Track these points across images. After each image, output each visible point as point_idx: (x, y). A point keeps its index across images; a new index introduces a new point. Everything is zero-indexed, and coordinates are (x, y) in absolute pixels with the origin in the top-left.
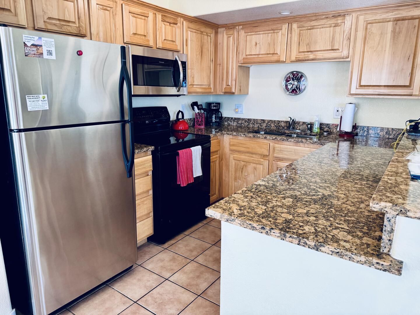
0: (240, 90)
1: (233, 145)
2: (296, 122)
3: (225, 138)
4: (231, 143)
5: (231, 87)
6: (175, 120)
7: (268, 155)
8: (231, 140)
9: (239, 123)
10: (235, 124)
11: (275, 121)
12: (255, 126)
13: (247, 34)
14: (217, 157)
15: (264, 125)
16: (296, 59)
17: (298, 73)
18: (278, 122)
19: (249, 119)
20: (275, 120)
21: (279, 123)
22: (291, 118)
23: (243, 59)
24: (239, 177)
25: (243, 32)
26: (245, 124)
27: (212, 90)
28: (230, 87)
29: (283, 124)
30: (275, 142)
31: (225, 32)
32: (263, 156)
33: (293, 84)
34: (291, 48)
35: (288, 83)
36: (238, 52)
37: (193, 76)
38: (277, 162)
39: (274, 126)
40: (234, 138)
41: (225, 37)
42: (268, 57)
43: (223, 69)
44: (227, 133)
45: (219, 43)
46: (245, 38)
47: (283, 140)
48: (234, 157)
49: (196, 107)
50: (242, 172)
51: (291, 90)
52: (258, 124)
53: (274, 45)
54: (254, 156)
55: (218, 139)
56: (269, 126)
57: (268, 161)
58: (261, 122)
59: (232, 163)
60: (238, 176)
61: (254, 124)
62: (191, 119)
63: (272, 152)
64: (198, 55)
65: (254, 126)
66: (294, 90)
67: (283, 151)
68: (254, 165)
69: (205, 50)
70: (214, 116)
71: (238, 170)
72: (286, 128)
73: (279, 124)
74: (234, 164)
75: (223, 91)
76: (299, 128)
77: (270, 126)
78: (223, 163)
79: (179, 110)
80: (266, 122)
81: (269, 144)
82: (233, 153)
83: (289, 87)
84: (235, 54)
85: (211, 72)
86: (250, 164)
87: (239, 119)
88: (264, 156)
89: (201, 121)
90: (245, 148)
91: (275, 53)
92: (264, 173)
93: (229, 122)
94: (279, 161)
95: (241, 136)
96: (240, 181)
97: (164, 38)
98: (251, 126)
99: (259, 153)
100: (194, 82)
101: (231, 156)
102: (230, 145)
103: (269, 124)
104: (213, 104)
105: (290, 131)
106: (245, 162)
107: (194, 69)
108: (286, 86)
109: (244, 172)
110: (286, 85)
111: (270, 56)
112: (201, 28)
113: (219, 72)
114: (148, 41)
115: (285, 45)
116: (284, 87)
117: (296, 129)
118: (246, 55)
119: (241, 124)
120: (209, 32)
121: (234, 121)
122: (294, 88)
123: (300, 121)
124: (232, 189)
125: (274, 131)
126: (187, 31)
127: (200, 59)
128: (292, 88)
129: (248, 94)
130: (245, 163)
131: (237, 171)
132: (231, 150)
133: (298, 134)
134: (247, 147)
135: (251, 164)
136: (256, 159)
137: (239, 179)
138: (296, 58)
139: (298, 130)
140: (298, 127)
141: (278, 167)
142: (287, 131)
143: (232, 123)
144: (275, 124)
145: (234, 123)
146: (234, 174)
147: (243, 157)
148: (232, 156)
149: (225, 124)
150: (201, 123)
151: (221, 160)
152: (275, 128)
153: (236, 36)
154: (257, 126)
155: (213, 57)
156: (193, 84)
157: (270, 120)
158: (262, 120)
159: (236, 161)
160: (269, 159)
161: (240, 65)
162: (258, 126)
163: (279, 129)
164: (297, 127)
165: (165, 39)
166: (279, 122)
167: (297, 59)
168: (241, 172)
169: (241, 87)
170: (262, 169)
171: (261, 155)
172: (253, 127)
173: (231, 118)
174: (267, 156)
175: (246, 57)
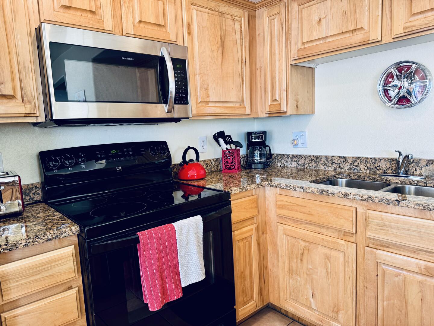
0: (297, 106)
1: (282, 207)
2: (412, 161)
3: (267, 192)
4: (279, 203)
5: (280, 103)
6: (179, 162)
7: (354, 232)
8: (279, 197)
9: (300, 163)
10: (293, 166)
11: (367, 158)
12: (330, 168)
13: (302, 6)
14: (252, 230)
15: (346, 166)
16: (405, 31)
17: (410, 64)
18: (373, 161)
19: (317, 157)
20: (366, 156)
21: (375, 163)
22: (400, 153)
23: (298, 51)
24: (296, 270)
25: (296, 4)
26: (311, 165)
27: (248, 111)
28: (278, 103)
29: (383, 165)
30: (368, 206)
31: (265, 13)
32: (343, 233)
33: (401, 87)
34: (391, 11)
35: (390, 85)
36: (289, 42)
37: (205, 87)
38: (375, 250)
39: (366, 168)
40: (283, 193)
41: (267, 20)
42: (344, 39)
43: (265, 75)
44: (269, 184)
45: (257, 34)
46: (300, 13)
47: (387, 204)
48: (284, 229)
49: (221, 140)
50: (302, 260)
51: (397, 99)
52: (334, 165)
53: (355, 13)
54: (324, 231)
55: (253, 195)
56: (355, 169)
57: (355, 244)
58: (339, 162)
59: (283, 241)
60: (294, 269)
61: (326, 165)
62: (217, 159)
63: (362, 227)
64: (215, 53)
65: (327, 168)
66: (404, 97)
67: (387, 226)
68: (326, 251)
69: (228, 44)
70: (257, 153)
71: (295, 255)
72: (390, 171)
73: (376, 165)
74: (286, 243)
75: (267, 110)
76: (419, 171)
77: (357, 168)
78: (266, 238)
79: (189, 147)
80: (350, 161)
81: (354, 209)
82: (283, 222)
83: (392, 94)
84: (284, 45)
85: (243, 81)
86: (318, 247)
87: (299, 157)
88: (345, 234)
89: (231, 163)
90: (304, 213)
91: (358, 28)
92: (347, 269)
93: (283, 161)
94: (379, 247)
95: (295, 190)
96: (299, 279)
97: (137, 20)
98: (321, 167)
99: (334, 226)
100: (208, 97)
101: (279, 227)
102: (278, 207)
103: (356, 164)
104: (256, 133)
105: (401, 178)
106: (307, 241)
107: (208, 75)
108: (386, 92)
109: (305, 261)
110: (384, 91)
111: (348, 35)
112: (219, 6)
113: (260, 80)
114: (101, 21)
115: (378, 7)
116: (382, 94)
117: (413, 175)
118: (303, 43)
119: (304, 165)
120: (236, 14)
121: (292, 160)
122: (402, 95)
123: (420, 158)
124: (284, 291)
125: (366, 179)
126: (189, 10)
127: (219, 58)
128: (397, 94)
129: (313, 113)
130: (307, 244)
131: (291, 258)
132: (279, 216)
133: (419, 184)
134: (308, 212)
135: (320, 247)
136: (328, 238)
137: (296, 273)
138: (405, 28)
139: (416, 175)
140: (416, 170)
141: (377, 261)
142: (395, 178)
143: (288, 164)
144: (368, 165)
145: (291, 164)
146: (287, 262)
147: (302, 231)
148: (281, 227)
149: (277, 166)
150: (232, 165)
151: (261, 233)
152: (368, 171)
153: (283, 15)
154: (333, 168)
155: (246, 55)
156: (208, 100)
157: (356, 158)
158: (341, 157)
159: (289, 238)
160: (356, 240)
161: (294, 62)
162: (335, 169)
163: (375, 174)
164: (414, 169)
165: (140, 22)
166: (376, 160)
167: (408, 30)
168: (299, 261)
169: (297, 101)
170: (341, 260)
171: (339, 231)
172: (325, 171)
173: (286, 156)
174: (352, 234)
175: (303, 47)
